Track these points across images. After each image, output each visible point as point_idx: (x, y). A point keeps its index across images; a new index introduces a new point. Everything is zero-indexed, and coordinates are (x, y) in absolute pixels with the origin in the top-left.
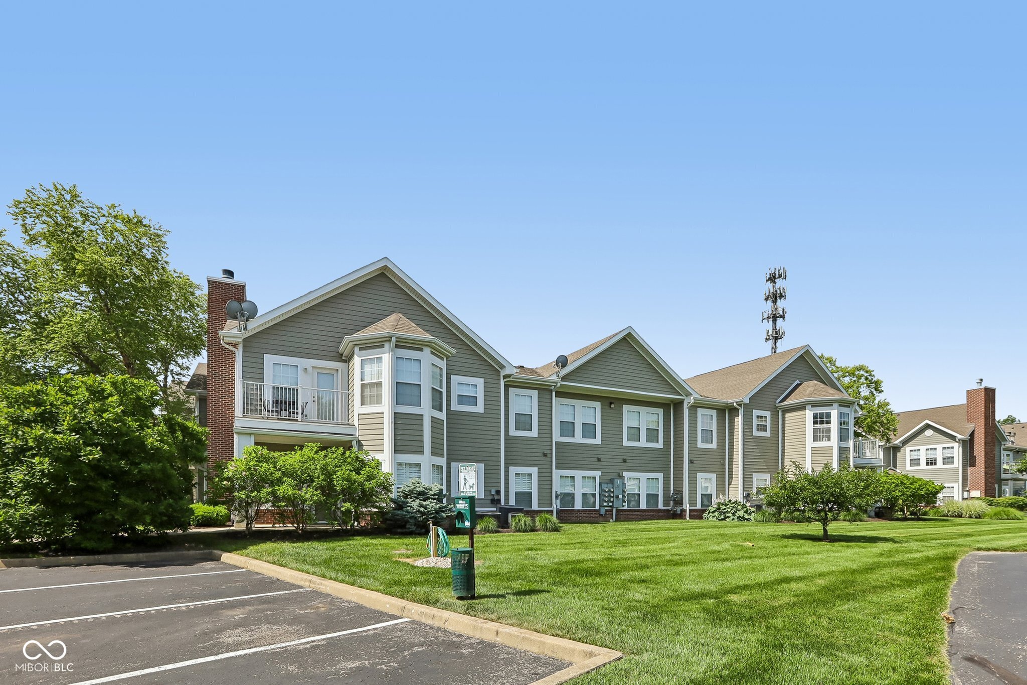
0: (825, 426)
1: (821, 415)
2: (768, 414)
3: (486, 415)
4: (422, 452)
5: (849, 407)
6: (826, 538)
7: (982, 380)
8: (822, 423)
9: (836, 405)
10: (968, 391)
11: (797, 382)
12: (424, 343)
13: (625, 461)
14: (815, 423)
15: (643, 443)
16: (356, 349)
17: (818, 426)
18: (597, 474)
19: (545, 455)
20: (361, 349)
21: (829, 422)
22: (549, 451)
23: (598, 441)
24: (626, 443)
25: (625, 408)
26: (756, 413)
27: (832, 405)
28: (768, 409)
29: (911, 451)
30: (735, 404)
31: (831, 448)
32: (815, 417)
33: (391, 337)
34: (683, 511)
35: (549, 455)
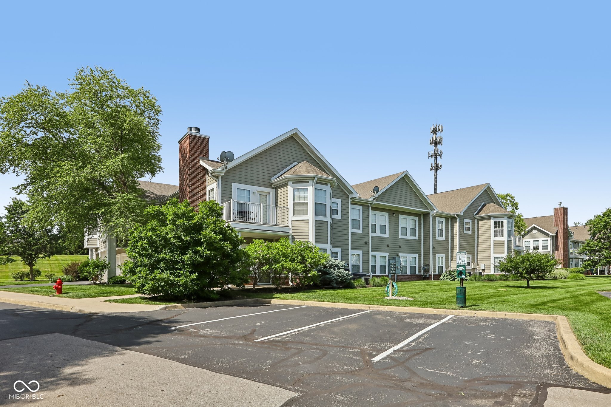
0: (500, 228)
1: (499, 222)
2: (470, 221)
3: (342, 221)
4: (327, 243)
5: (511, 218)
6: (528, 287)
7: (561, 203)
8: (499, 227)
9: (506, 217)
10: (554, 209)
11: (483, 203)
12: (326, 181)
13: (400, 247)
14: (495, 227)
15: (409, 237)
16: (290, 183)
17: (497, 229)
18: (387, 254)
19: (366, 243)
20: (293, 183)
21: (502, 227)
22: (367, 241)
23: (387, 235)
24: (401, 237)
25: (401, 216)
26: (465, 220)
27: (504, 218)
28: (470, 218)
29: (525, 242)
30: (455, 215)
31: (503, 241)
32: (495, 223)
33: (315, 178)
34: (430, 275)
35: (368, 244)
